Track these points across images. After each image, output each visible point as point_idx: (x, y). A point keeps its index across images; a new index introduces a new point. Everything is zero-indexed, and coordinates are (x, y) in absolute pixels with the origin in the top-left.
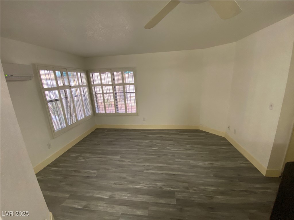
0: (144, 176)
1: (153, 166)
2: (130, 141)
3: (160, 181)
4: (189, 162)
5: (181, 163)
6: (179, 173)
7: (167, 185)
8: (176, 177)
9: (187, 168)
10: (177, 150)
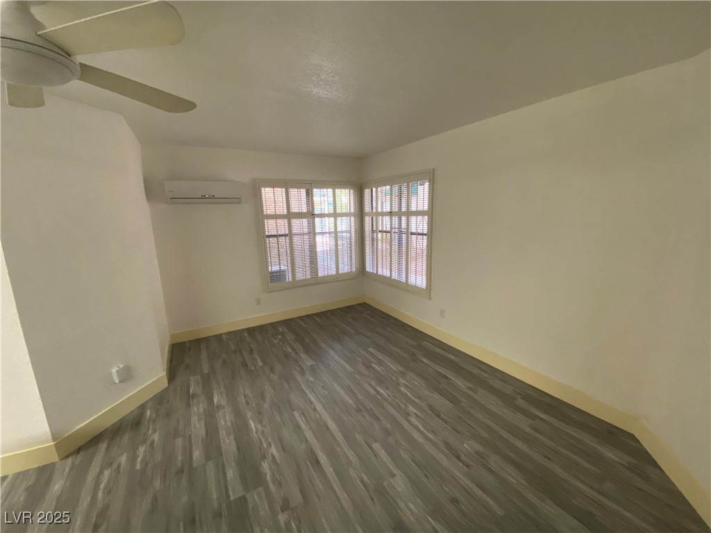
0: (281, 419)
1: (320, 416)
2: (370, 349)
3: (283, 448)
4: (393, 475)
5: (373, 458)
6: (329, 470)
7: (277, 464)
8: (311, 469)
9: (362, 481)
10: (419, 431)
